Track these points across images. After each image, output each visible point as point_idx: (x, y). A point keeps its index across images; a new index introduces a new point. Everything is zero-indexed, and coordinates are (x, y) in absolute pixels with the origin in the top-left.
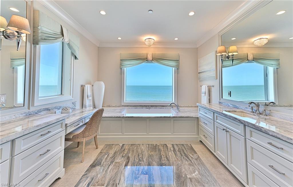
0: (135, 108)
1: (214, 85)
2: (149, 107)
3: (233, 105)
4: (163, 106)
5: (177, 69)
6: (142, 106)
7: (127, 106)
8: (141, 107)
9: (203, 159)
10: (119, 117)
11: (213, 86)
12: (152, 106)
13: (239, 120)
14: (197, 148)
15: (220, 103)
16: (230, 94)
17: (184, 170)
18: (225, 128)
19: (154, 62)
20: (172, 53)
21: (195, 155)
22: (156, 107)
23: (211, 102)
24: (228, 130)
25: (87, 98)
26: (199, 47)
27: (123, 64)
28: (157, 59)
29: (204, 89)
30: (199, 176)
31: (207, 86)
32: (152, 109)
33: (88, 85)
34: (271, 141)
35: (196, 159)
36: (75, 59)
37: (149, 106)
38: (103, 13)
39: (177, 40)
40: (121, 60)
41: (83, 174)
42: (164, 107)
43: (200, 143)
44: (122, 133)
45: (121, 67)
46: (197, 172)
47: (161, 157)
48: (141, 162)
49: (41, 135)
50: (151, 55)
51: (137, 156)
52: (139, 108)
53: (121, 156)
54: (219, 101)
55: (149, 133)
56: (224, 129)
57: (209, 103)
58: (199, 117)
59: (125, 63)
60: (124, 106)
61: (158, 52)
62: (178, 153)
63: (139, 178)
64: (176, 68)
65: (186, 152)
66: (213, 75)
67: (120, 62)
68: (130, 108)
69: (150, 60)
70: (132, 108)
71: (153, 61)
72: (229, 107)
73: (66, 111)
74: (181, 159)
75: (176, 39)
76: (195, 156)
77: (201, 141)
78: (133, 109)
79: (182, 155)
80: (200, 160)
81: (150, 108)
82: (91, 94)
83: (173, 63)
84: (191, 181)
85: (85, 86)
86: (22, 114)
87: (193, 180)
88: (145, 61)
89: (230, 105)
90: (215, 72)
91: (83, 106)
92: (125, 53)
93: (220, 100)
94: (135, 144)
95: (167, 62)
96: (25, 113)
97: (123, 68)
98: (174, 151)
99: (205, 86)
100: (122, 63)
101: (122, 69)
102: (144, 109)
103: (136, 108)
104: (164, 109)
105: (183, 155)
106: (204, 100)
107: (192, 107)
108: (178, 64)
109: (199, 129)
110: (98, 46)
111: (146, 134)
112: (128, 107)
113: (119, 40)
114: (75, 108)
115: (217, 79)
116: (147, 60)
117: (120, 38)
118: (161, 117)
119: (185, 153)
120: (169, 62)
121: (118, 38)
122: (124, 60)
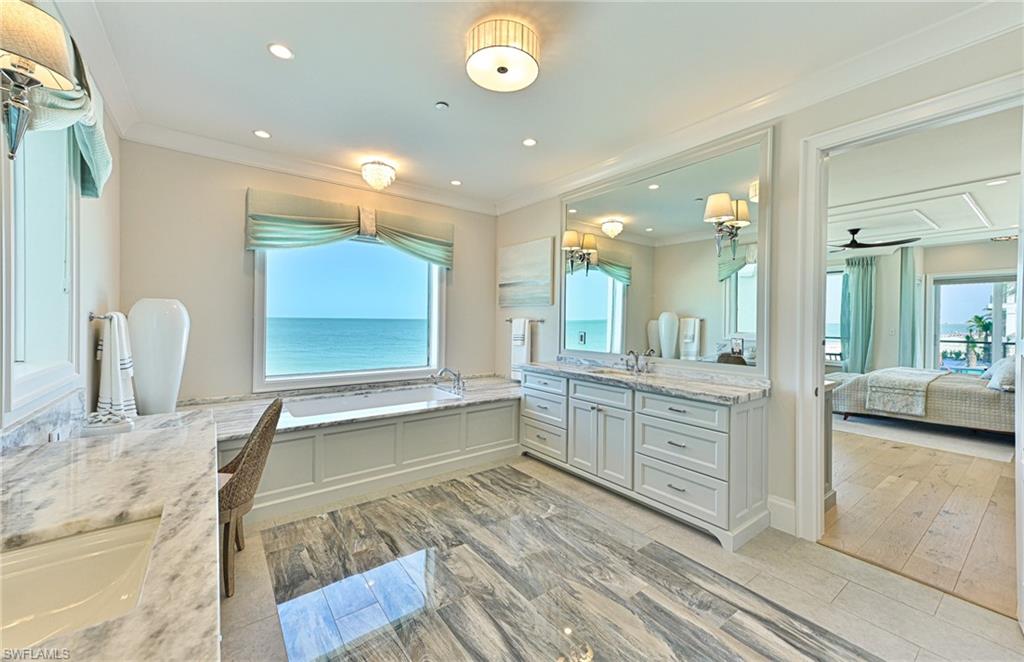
0: (316, 398)
1: (544, 318)
2: (361, 389)
3: (589, 361)
4: (407, 383)
5: (448, 269)
6: (337, 389)
8: (334, 392)
9: (548, 483)
10: (307, 428)
11: (542, 321)
12: (372, 386)
13: (626, 384)
14: (526, 467)
15: (561, 358)
16: (582, 338)
17: (528, 511)
18: (595, 405)
19: (381, 241)
20: (434, 220)
21: (531, 481)
22: (385, 387)
23: (534, 359)
24: (600, 407)
25: (121, 374)
26: (501, 215)
27: (259, 235)
28: (391, 232)
29: (519, 327)
30: (559, 511)
31: (527, 321)
32: (377, 395)
34: (671, 406)
35: (538, 487)
36: (82, 194)
37: (360, 387)
38: (280, 51)
39: (457, 186)
40: (250, 217)
42: (409, 384)
43: (524, 458)
44: (313, 481)
45: (252, 244)
46: (552, 506)
47: (465, 505)
48: (426, 530)
50: (371, 216)
51: (403, 524)
53: (356, 538)
54: (557, 354)
55: (404, 460)
56: (593, 408)
57: (532, 361)
58: (523, 397)
59: (261, 231)
61: (395, 211)
62: (495, 487)
63: (453, 556)
64: (445, 267)
65: (510, 482)
66: (546, 295)
68: (294, 401)
69: (369, 232)
70: (302, 400)
71: (377, 238)
72: (583, 367)
73: (117, 426)
74: (511, 496)
75: (456, 183)
76: (532, 483)
77: (525, 454)
78: (310, 402)
79: (506, 489)
80: (545, 486)
82: (130, 354)
83: (438, 252)
84: (552, 521)
87: (554, 519)
88: (352, 235)
89: (584, 362)
90: (549, 289)
92: (267, 192)
93: (560, 352)
94: (370, 503)
95: (423, 245)
97: (258, 251)
98: (484, 488)
99: (523, 320)
100: (256, 228)
101: (254, 251)
102: (349, 398)
103: (320, 398)
104: (414, 390)
105: (507, 487)
106: (519, 354)
107: (481, 377)
108: (449, 254)
109: (522, 424)
111: (394, 465)
113: (259, 138)
115: (553, 303)
116: (359, 233)
117: (262, 134)
119: (509, 485)
120: (427, 246)
121: (257, 133)
122: (265, 220)
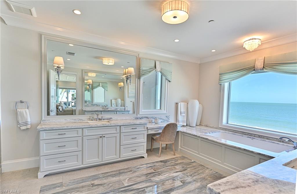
7: (226, 129)
10: (196, 136)
19: (266, 71)
25: (181, 115)
27: (221, 79)
32: (258, 141)
33: (181, 103)
40: (220, 74)
41: (154, 162)
44: (198, 152)
45: (220, 83)
49: (132, 128)
50: (261, 61)
51: (193, 172)
52: (237, 135)
53: (182, 166)
59: (224, 77)
60: (222, 129)
67: (219, 77)
69: (259, 69)
70: (228, 133)
71: (264, 70)
73: (156, 121)
78: (230, 135)
81: (254, 139)
82: (185, 111)
85: (178, 103)
86: (134, 117)
88: (251, 72)
91: (177, 120)
92: (224, 65)
96: (135, 117)
100: (221, 77)
101: (221, 84)
102: (245, 138)
103: (234, 134)
110: (199, 63)
111: (221, 162)
112: (227, 131)
113: (213, 52)
114: (169, 121)
116: (254, 70)
118: (240, 148)
121: (212, 51)
122: (224, 74)
